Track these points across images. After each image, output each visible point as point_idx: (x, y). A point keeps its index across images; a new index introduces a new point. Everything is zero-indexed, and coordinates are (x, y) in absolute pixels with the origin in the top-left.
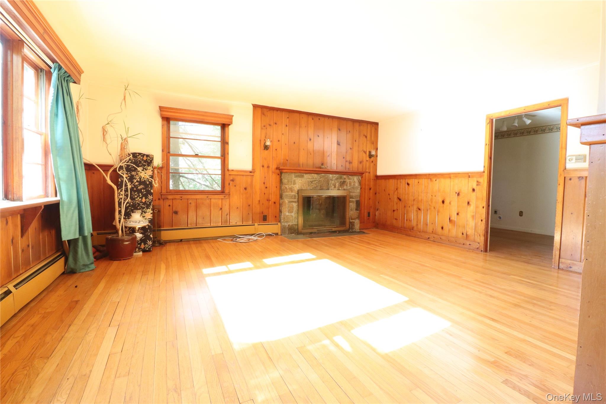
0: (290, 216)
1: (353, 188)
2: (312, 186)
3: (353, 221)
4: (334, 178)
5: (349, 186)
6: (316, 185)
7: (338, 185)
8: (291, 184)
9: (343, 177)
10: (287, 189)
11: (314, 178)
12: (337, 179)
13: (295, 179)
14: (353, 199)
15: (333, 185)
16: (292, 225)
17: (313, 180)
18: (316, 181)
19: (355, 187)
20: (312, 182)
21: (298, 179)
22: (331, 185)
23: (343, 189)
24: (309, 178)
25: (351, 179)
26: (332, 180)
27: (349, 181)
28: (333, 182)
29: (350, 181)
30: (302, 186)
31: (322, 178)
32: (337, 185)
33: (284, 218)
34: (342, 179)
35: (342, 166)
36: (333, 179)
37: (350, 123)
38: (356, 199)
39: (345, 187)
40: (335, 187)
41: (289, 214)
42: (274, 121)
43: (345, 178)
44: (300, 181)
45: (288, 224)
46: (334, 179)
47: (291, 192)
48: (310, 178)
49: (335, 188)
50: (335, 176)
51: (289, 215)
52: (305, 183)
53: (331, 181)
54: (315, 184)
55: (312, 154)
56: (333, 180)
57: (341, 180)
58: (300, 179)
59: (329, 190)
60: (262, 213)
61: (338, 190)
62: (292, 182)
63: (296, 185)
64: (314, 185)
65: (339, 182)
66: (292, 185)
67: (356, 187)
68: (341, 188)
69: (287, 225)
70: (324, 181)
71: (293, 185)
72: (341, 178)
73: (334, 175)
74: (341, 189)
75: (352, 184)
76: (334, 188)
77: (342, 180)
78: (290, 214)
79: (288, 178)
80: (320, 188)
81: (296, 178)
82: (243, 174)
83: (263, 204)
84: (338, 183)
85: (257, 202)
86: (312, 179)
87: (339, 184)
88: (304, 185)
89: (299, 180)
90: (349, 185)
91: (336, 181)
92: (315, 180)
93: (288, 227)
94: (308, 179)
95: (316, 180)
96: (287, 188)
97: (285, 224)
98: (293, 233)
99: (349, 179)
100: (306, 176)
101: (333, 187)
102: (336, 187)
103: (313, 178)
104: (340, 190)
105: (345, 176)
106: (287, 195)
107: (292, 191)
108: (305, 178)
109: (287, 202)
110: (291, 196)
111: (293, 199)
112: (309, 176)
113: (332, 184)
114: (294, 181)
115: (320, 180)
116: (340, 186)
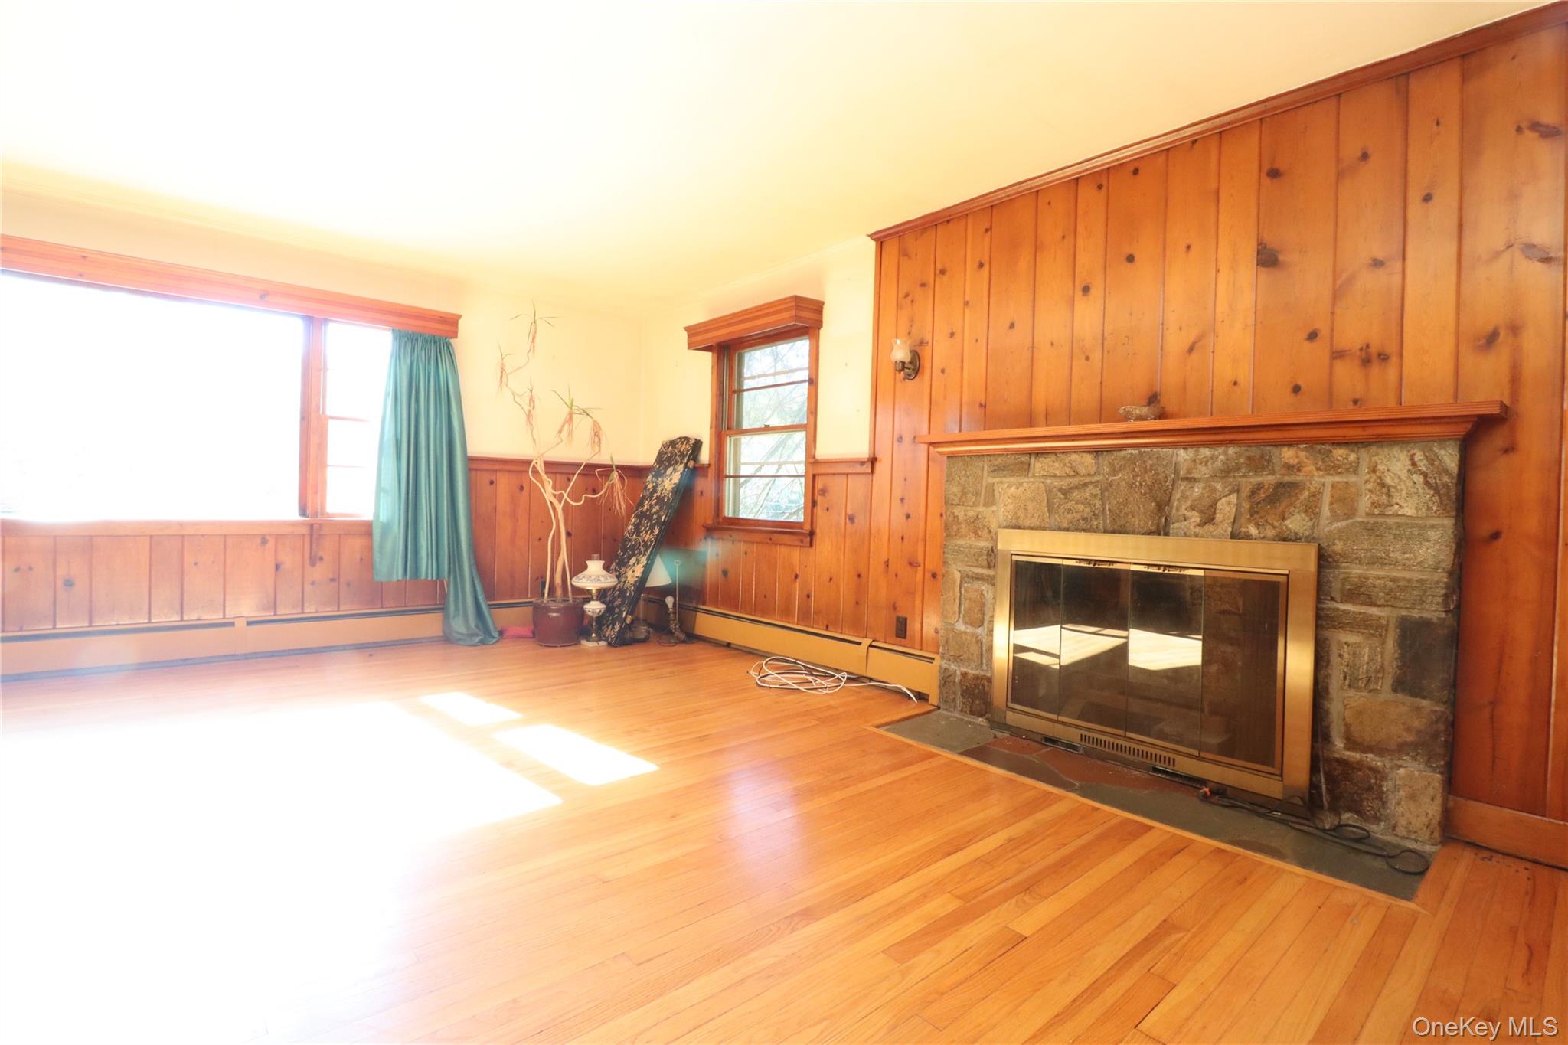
0: (969, 638)
1: (1372, 529)
2: (1070, 511)
3: (1376, 761)
4: (1203, 469)
5: (1335, 518)
6: (1087, 510)
7: (1238, 506)
8: (975, 505)
9: (1275, 460)
10: (959, 524)
11: (1083, 471)
12: (1227, 471)
13: (991, 480)
14: (1372, 604)
15: (1192, 508)
16: (977, 677)
17: (1075, 481)
18: (1091, 489)
19: (1390, 521)
20: (1066, 493)
21: (1001, 482)
22: (1183, 511)
23: (1270, 532)
24: (1055, 476)
25: (1355, 472)
26: (1190, 480)
27: (1329, 480)
28: (1197, 490)
29: (1337, 479)
30: (1021, 514)
31: (1121, 468)
32: (1226, 507)
33: (947, 642)
34: (1273, 473)
35: (1296, 389)
36: (1196, 475)
37: (1380, 95)
38: (1404, 613)
39: (1296, 523)
40: (1209, 519)
41: (968, 631)
42: (939, 266)
43: (1293, 461)
44: (1013, 489)
45: (964, 669)
46: (1204, 471)
47: (972, 535)
48: (1058, 473)
49: (1208, 527)
50: (1213, 458)
51: (965, 633)
52: (1033, 499)
53: (1182, 486)
54: (1086, 503)
55: (1096, 356)
56: (1195, 480)
57: (1259, 479)
58: (1012, 479)
59: (1167, 534)
60: (895, 608)
61: (1233, 536)
62: (977, 494)
63: (994, 508)
64: (1081, 507)
65: (1245, 492)
66: (981, 509)
67: (1399, 526)
68: (1257, 525)
69: (958, 673)
70: (1131, 486)
71: (984, 508)
72: (1259, 465)
73: (1206, 452)
74: (1253, 531)
75: (1364, 503)
76: (1202, 524)
77: (1269, 480)
78: (970, 630)
79: (964, 479)
80: (1114, 521)
81: (995, 477)
82: (846, 472)
83: (896, 576)
84: (1234, 498)
85: (881, 567)
86: (1068, 480)
87: (1246, 505)
88: (1030, 507)
89: (1009, 487)
90: (1332, 510)
91: (1219, 486)
92: (1085, 485)
93: (961, 683)
94: (1049, 481)
95: (1091, 483)
96: (961, 519)
97: (953, 667)
98: (981, 716)
99: (1335, 468)
100: (1038, 465)
101: (1195, 517)
102: (1218, 517)
103: (1076, 474)
104: (1248, 537)
105: (1288, 454)
106: (959, 550)
107: (976, 534)
108: (1034, 476)
109: (958, 576)
110: (972, 551)
111: (982, 567)
112: (1057, 465)
113: (1189, 504)
114: (991, 490)
115: (1111, 485)
116: (1253, 512)
